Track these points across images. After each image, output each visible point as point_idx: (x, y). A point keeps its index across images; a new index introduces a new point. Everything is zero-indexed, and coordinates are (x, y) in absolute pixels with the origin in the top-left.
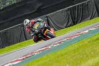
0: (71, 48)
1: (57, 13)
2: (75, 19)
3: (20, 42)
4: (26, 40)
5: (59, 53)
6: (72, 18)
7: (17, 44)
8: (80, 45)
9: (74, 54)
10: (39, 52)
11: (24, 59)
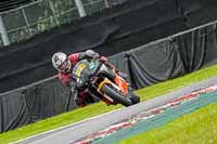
0: (179, 124)
1: (151, 47)
2: (189, 61)
3: (67, 110)
5: (153, 135)
6: (182, 59)
8: (201, 117)
10: (110, 131)
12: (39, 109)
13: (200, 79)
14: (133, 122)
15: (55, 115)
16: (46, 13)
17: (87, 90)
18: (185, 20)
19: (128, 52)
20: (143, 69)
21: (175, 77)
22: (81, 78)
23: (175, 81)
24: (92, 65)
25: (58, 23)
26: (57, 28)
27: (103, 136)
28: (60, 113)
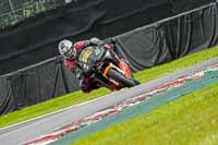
0: (165, 111)
1: (136, 33)
2: (175, 47)
3: (53, 97)
4: (68, 92)
5: (139, 122)
6: (168, 44)
7: (47, 102)
8: (187, 104)
9: (173, 124)
10: (96, 118)
11: (62, 135)
12: (25, 96)
13: (186, 66)
14: (119, 109)
15: (40, 101)
17: (93, 75)
18: (171, 6)
19: (114, 38)
21: (161, 63)
22: (87, 64)
23: (161, 67)
24: (98, 52)
25: (43, 9)
26: (42, 14)
27: (89, 123)
28: (45, 100)
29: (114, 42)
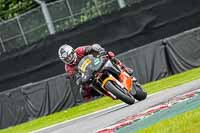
11: (117, 129)
14: (170, 105)
16: (88, 4)
17: (91, 85)
20: (178, 56)
22: (85, 73)
24: (98, 62)
25: (100, 13)
26: (99, 18)
27: (142, 118)
29: (164, 44)
